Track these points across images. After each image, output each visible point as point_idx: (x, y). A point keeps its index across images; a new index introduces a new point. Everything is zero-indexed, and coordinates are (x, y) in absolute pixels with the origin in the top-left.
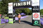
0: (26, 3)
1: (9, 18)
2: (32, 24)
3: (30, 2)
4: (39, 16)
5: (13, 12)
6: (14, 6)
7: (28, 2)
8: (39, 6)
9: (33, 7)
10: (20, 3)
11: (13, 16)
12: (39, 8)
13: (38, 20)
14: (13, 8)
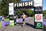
0: (28, 3)
1: (10, 20)
2: (34, 26)
3: (32, 2)
4: (42, 18)
5: (14, 13)
6: (15, 7)
7: (30, 2)
8: (42, 7)
9: (35, 8)
10: (21, 3)
11: (14, 18)
12: (42, 9)
13: (41, 22)
14: (14, 9)
